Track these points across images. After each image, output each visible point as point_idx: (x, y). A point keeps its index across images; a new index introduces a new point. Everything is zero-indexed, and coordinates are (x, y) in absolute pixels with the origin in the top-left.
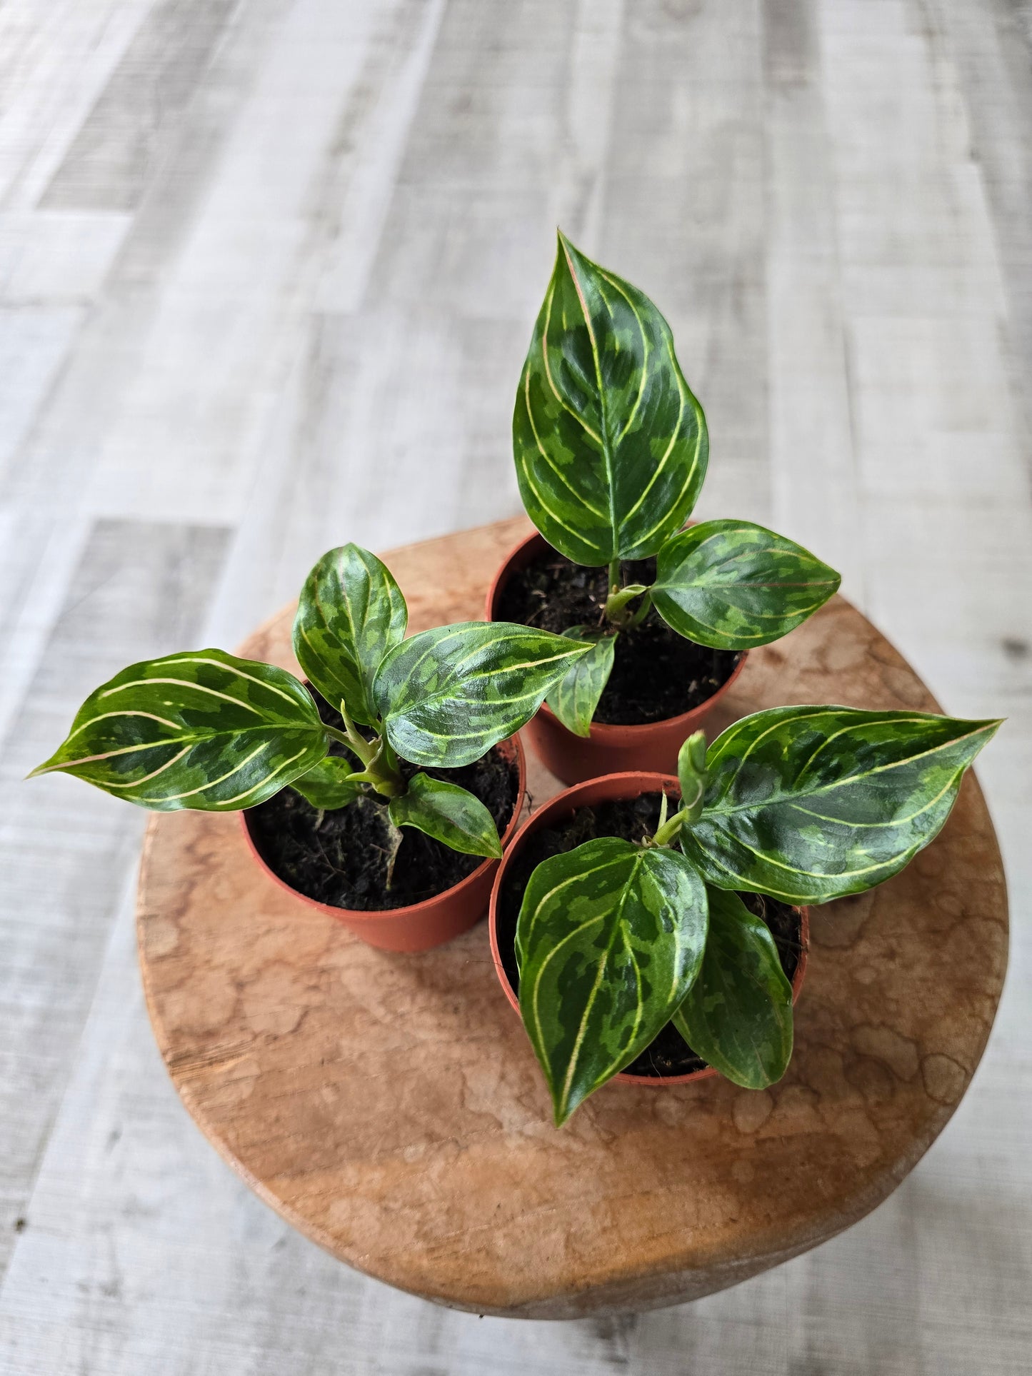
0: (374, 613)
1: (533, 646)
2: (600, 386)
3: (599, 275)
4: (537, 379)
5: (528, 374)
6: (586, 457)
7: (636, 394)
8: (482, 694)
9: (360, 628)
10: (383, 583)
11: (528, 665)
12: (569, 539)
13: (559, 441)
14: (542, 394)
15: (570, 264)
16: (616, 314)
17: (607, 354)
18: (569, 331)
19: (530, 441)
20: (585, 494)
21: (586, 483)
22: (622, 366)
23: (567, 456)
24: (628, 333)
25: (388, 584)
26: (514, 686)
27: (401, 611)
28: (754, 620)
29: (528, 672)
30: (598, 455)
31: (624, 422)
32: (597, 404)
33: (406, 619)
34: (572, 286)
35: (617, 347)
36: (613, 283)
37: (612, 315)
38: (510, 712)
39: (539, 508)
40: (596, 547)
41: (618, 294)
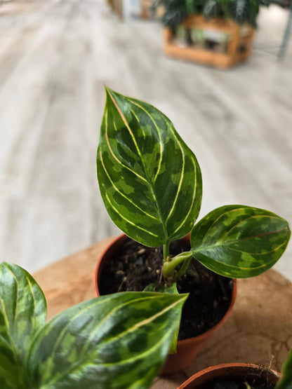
0: (22, 307)
1: (145, 306)
2: (140, 154)
3: (128, 102)
4: (106, 155)
5: (101, 153)
6: (140, 190)
7: (159, 155)
8: (114, 357)
9: (13, 321)
10: (26, 284)
11: (146, 322)
12: (142, 234)
13: (124, 183)
14: (110, 161)
15: (113, 100)
16: (140, 118)
17: (139, 139)
18: (118, 131)
19: (108, 185)
20: (144, 208)
21: (143, 202)
22: (148, 143)
23: (130, 190)
24: (149, 127)
25: (30, 284)
26: (140, 343)
27: (41, 302)
28: (257, 258)
29: (147, 328)
30: (146, 188)
31: (156, 170)
32: (140, 162)
33: (46, 306)
34: (116, 110)
35: (144, 135)
36: (137, 104)
37: (138, 121)
38: (143, 367)
39: (121, 219)
40: (156, 236)
41: (140, 109)
